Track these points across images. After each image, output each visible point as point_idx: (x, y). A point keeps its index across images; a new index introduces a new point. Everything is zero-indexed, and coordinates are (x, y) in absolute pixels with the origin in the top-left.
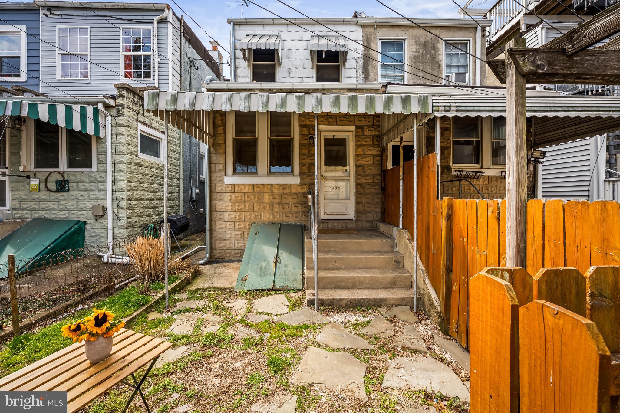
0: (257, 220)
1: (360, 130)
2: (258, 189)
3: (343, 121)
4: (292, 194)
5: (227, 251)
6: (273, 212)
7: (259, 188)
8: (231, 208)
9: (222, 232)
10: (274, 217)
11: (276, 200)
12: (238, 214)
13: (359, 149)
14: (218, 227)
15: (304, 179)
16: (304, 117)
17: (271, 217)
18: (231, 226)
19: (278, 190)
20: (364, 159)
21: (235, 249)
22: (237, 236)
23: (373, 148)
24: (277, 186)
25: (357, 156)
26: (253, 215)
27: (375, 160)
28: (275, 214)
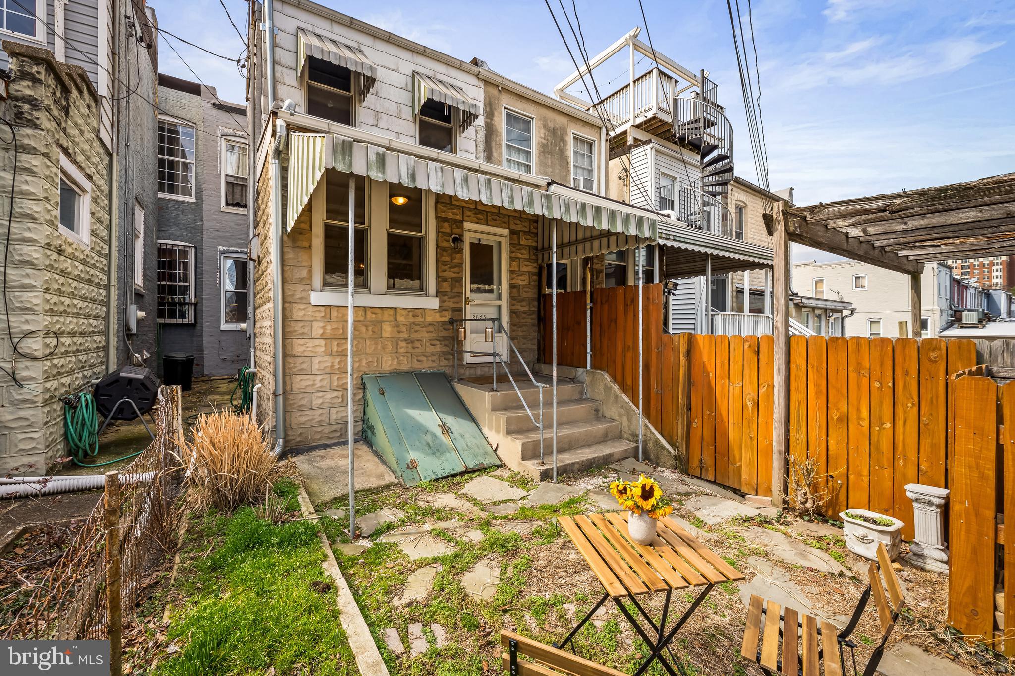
0: (372, 369)
1: (515, 237)
2: (374, 316)
3: (495, 220)
4: (427, 324)
5: (314, 429)
6: (398, 355)
7: (375, 314)
8: (323, 349)
9: (306, 395)
10: (399, 364)
11: (402, 335)
12: (338, 360)
13: (514, 263)
14: (298, 386)
15: (444, 301)
16: (445, 206)
17: (395, 362)
18: (325, 383)
19: (405, 319)
20: (520, 278)
21: (330, 425)
22: (335, 400)
23: (530, 264)
24: (404, 312)
25: (511, 272)
26: (364, 361)
27: (531, 281)
28: (402, 358)
